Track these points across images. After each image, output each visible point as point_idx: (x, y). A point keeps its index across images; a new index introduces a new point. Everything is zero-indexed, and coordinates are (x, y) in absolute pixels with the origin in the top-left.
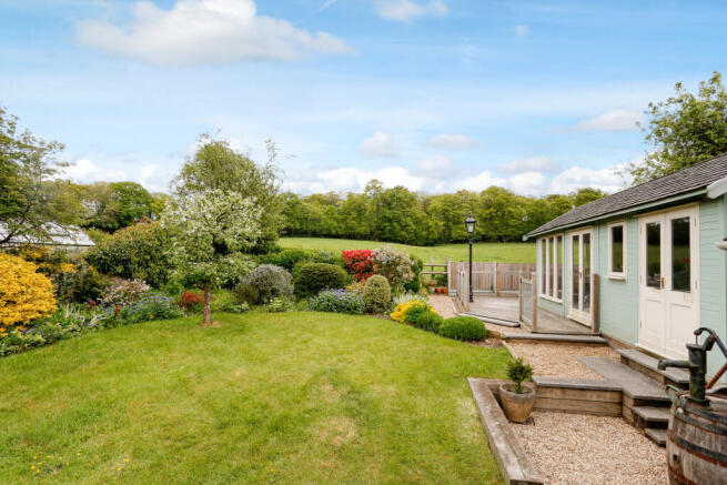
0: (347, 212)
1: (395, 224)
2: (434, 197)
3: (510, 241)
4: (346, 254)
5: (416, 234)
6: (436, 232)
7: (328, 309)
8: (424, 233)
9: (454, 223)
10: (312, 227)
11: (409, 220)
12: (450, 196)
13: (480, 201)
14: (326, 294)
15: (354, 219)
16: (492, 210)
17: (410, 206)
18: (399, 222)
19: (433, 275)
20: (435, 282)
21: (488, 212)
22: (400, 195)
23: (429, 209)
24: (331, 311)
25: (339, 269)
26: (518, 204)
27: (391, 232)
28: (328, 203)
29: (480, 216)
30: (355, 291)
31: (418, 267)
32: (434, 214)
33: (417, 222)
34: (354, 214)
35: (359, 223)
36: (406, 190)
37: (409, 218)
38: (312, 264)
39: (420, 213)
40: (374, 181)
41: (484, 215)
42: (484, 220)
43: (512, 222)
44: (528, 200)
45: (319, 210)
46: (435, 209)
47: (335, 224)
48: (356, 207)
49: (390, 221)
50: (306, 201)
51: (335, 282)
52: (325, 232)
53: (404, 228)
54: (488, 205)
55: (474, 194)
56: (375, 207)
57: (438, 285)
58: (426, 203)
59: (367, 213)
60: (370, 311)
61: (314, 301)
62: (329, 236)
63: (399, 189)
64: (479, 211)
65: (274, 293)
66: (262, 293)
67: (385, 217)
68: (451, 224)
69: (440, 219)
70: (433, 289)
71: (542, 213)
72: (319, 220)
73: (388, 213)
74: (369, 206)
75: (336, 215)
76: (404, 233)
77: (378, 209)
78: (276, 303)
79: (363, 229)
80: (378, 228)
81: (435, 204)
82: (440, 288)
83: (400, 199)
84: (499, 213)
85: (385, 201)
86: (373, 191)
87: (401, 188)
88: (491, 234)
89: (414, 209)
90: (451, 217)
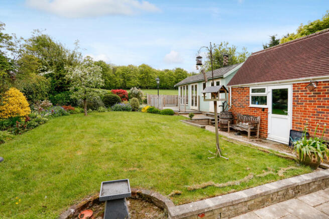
2: (118, 67)
3: (151, 89)
5: (110, 84)
6: (119, 84)
8: (114, 84)
12: (125, 67)
13: (139, 70)
14: (117, 105)
16: (143, 74)
21: (142, 75)
22: (102, 65)
23: (116, 73)
26: (154, 72)
29: (139, 77)
32: (118, 75)
33: (110, 79)
36: (104, 63)
37: (106, 77)
39: (112, 75)
40: (88, 57)
42: (140, 79)
43: (151, 80)
44: (158, 71)
46: (118, 73)
54: (142, 72)
55: (136, 67)
58: (114, 70)
60: (133, 110)
61: (113, 107)
64: (138, 75)
65: (99, 105)
68: (126, 80)
69: (121, 78)
71: (163, 77)
78: (101, 109)
81: (118, 70)
84: (146, 76)
86: (87, 62)
87: (102, 61)
88: (143, 85)
89: (108, 72)
90: (126, 77)
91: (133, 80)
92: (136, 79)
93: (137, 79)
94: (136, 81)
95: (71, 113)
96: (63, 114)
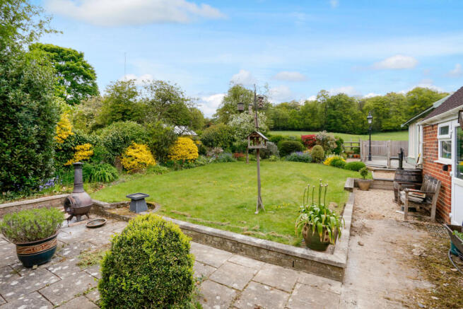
0: (304, 113)
1: (338, 120)
4: (303, 137)
5: (353, 126)
7: (295, 160)
8: (360, 125)
9: (384, 117)
10: (281, 124)
11: (348, 117)
13: (407, 100)
14: (294, 154)
15: (309, 118)
16: (416, 106)
17: (349, 107)
18: (341, 118)
19: (352, 148)
20: (353, 152)
21: (412, 107)
22: (342, 100)
23: (364, 108)
24: (296, 161)
25: (300, 144)
27: (335, 125)
28: (291, 108)
29: (406, 111)
30: (308, 153)
31: (340, 142)
32: (367, 111)
33: (355, 117)
34: (309, 114)
35: (313, 120)
36: (346, 96)
37: (348, 116)
38: (286, 141)
39: (357, 112)
40: (322, 91)
41: (409, 110)
45: (286, 113)
46: (368, 108)
47: (297, 121)
48: (311, 110)
49: (334, 118)
50: (278, 107)
51: (298, 149)
52: (290, 127)
53: (345, 122)
54: (413, 102)
55: (401, 95)
56: (324, 109)
57: (355, 153)
58: (361, 104)
59: (318, 114)
60: (314, 161)
61: (289, 157)
62: (293, 129)
63: (340, 95)
64: (405, 107)
65: (271, 153)
66: (266, 154)
67: (331, 115)
68: (381, 118)
70: (351, 155)
72: (286, 119)
73: (333, 112)
74: (319, 108)
75: (298, 116)
76: (345, 126)
77: (326, 110)
78: (273, 157)
79: (315, 124)
80: (326, 123)
81: (370, 104)
82: (355, 155)
83: (341, 102)
85: (331, 104)
86: (322, 98)
87: (342, 95)
89: (352, 108)
90: (380, 113)
91: (394, 117)
92: (400, 115)
93: (403, 114)
94: (400, 117)
95: (238, 160)
96: (229, 161)
